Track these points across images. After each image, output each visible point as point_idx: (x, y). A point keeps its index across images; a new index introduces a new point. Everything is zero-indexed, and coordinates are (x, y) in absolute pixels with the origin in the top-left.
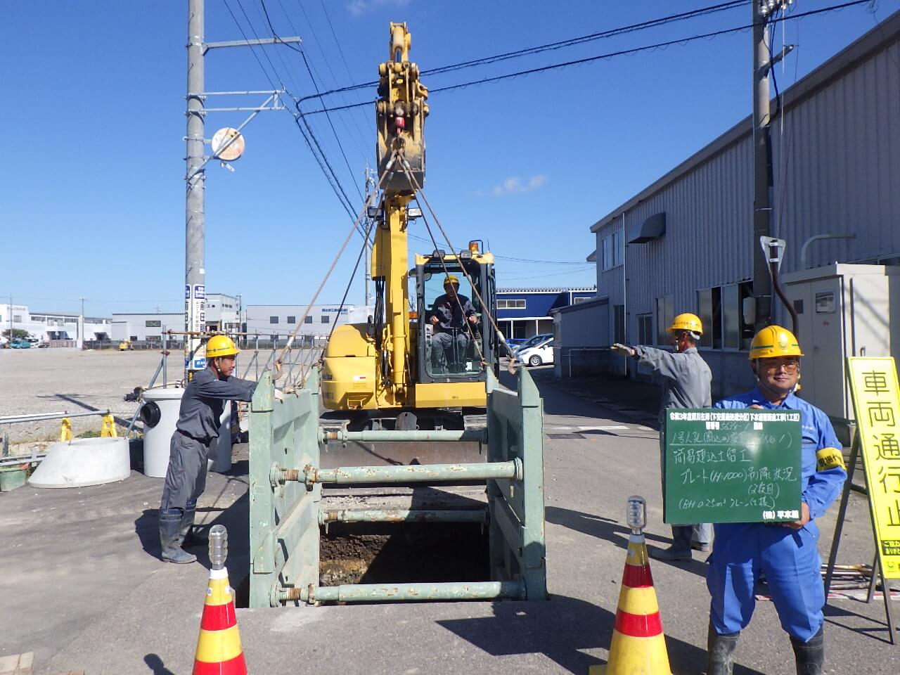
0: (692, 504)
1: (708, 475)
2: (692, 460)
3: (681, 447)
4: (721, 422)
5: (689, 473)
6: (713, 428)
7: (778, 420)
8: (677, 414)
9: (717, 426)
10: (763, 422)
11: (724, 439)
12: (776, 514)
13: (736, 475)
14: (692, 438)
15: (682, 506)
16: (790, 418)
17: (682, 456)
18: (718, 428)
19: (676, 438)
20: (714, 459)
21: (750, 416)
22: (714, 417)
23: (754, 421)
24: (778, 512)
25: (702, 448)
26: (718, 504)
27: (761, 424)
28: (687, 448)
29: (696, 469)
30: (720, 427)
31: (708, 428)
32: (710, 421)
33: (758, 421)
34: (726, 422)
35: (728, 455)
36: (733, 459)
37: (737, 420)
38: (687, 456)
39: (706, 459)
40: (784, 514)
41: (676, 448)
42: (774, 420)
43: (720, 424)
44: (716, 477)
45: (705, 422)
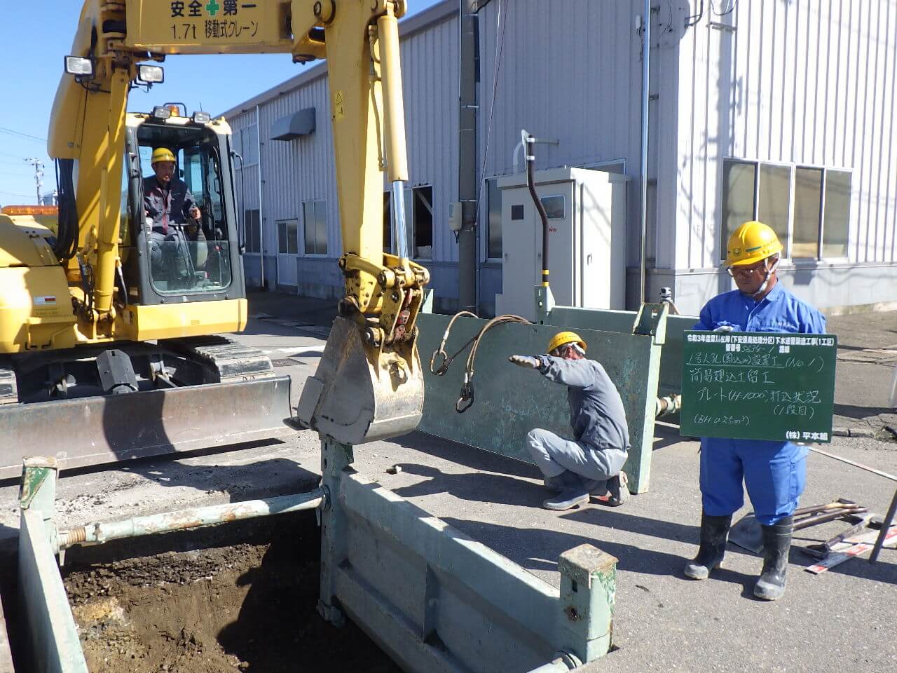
0: (707, 419)
1: (726, 393)
2: (709, 380)
3: (698, 367)
4: (742, 345)
5: (705, 392)
6: (733, 350)
7: (808, 344)
8: (695, 336)
9: (738, 348)
10: (790, 346)
11: (745, 361)
12: (801, 435)
13: (757, 395)
14: (710, 359)
15: (697, 420)
16: (822, 342)
17: (699, 375)
18: (739, 350)
19: (694, 357)
20: (733, 379)
21: (776, 340)
22: (735, 340)
23: (780, 344)
24: (804, 433)
25: (720, 368)
26: (736, 421)
27: (788, 347)
28: (704, 368)
29: (714, 387)
30: (742, 349)
31: (728, 350)
32: (730, 343)
33: (784, 345)
34: (748, 345)
35: (748, 377)
36: (754, 380)
37: (761, 343)
38: (704, 374)
39: (725, 378)
40: (811, 435)
41: (693, 368)
42: (804, 344)
43: (741, 346)
44: (734, 396)
45: (725, 344)
